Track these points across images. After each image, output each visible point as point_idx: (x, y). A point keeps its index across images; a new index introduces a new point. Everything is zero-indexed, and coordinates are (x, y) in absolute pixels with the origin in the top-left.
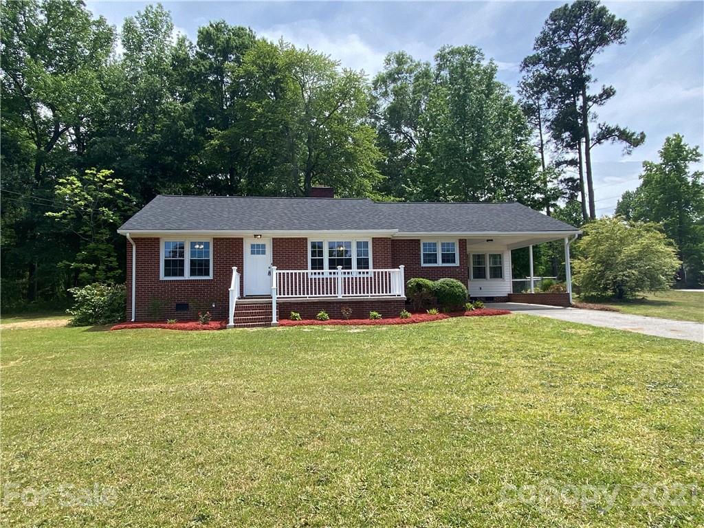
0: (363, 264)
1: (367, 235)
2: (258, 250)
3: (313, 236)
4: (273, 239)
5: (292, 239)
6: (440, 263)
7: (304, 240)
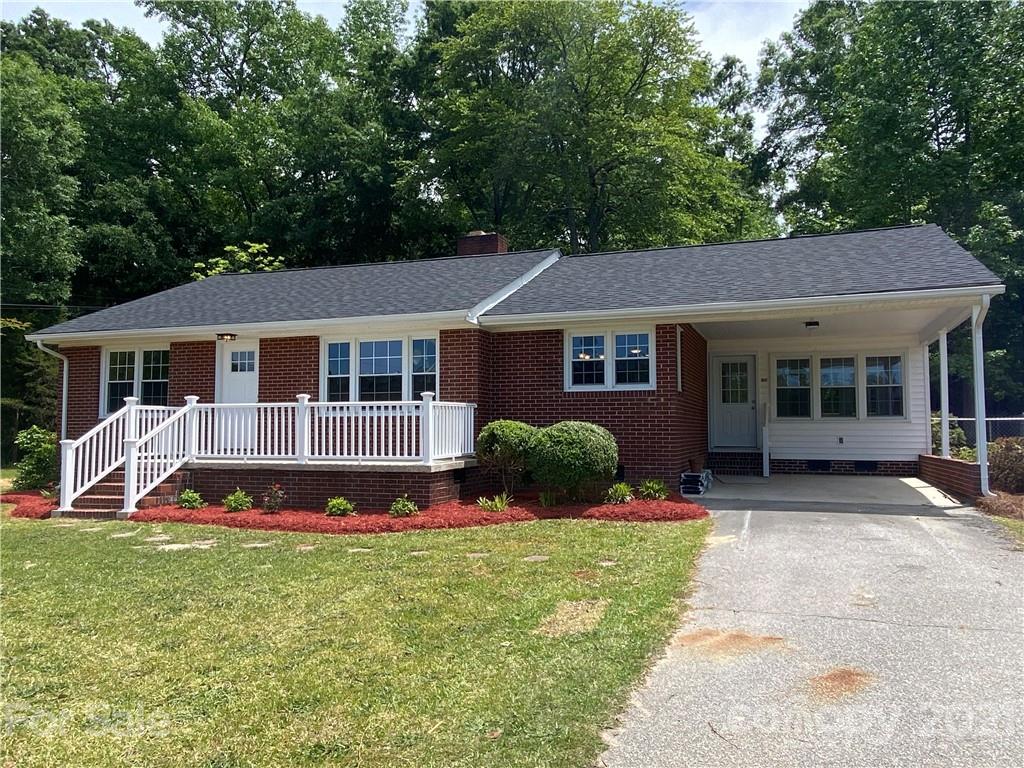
1: (429, 324)
2: (242, 362)
4: (261, 341)
5: (291, 339)
6: (611, 384)
7: (314, 341)
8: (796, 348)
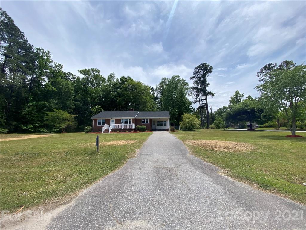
0: (130, 123)
1: (131, 118)
2: (113, 121)
3: (122, 118)
4: (115, 119)
5: (118, 119)
6: (145, 123)
7: (120, 119)
8: (158, 120)
